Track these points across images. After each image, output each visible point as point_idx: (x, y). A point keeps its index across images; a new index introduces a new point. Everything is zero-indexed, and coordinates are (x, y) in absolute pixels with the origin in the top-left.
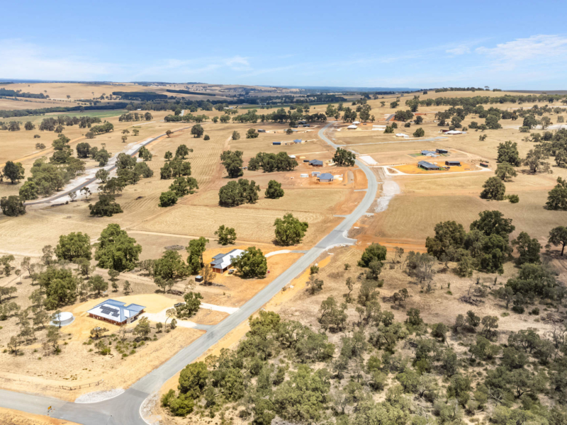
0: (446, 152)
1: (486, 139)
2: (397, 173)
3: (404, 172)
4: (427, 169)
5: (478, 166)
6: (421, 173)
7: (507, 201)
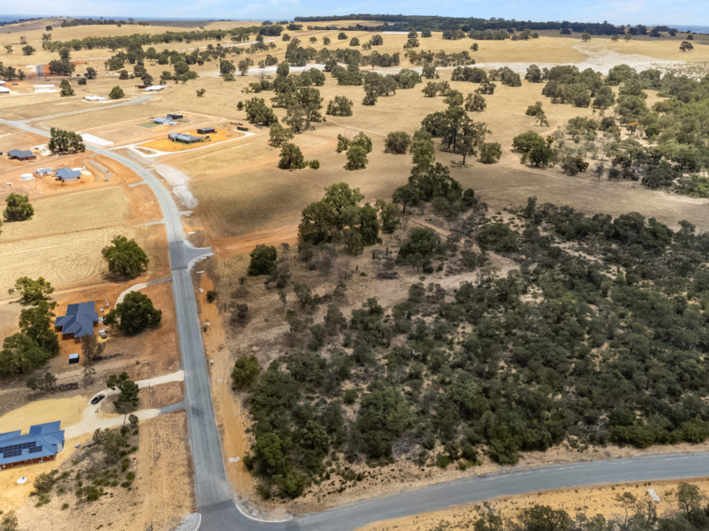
0: (181, 117)
1: (205, 94)
2: (155, 153)
3: (162, 150)
4: (187, 142)
5: (235, 130)
6: (185, 149)
7: (308, 168)
